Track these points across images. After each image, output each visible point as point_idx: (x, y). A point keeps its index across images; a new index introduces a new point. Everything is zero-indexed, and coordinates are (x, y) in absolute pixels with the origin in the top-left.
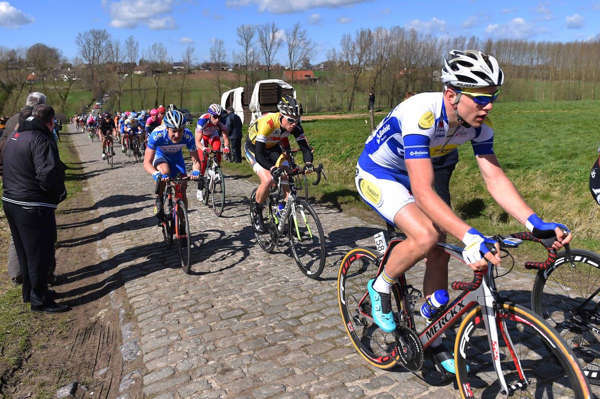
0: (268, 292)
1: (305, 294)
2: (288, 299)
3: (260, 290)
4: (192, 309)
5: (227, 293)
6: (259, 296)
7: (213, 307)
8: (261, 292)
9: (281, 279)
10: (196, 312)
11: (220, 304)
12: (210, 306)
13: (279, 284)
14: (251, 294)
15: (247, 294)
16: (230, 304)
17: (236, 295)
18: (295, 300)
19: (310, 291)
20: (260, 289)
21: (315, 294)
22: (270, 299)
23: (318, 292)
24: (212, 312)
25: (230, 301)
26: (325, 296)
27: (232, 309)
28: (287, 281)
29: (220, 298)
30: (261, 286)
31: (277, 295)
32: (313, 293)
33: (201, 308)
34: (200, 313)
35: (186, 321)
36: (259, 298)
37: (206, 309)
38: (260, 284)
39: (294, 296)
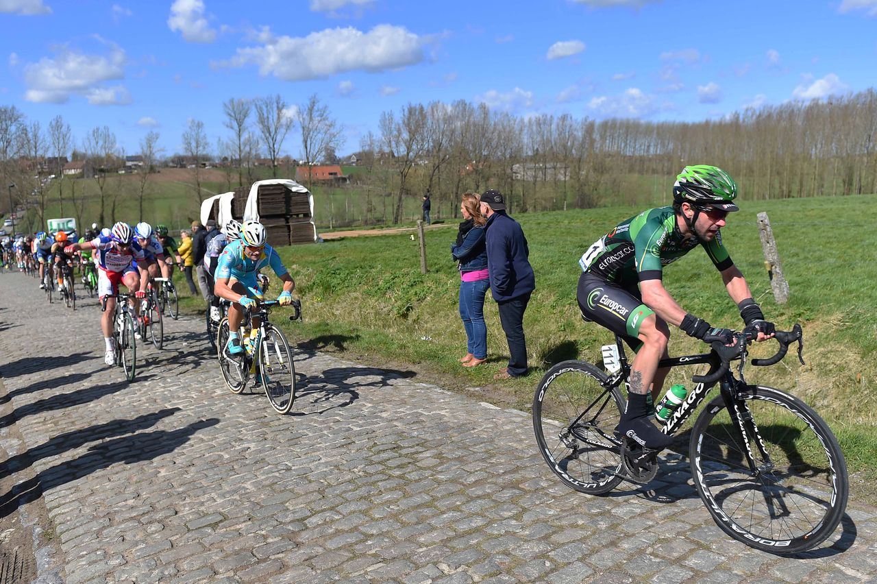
0: (260, 487)
1: (314, 486)
2: (290, 495)
3: (248, 485)
4: (144, 519)
5: (199, 492)
6: (247, 494)
7: (176, 513)
8: (249, 487)
9: (280, 467)
10: (150, 523)
11: (187, 509)
12: (172, 512)
13: (277, 474)
14: (235, 491)
15: (228, 492)
16: (202, 508)
17: (213, 494)
18: (298, 496)
19: (322, 481)
20: (249, 483)
21: (329, 485)
22: (263, 497)
23: (333, 483)
24: (175, 521)
25: (202, 504)
26: (343, 487)
27: (206, 515)
28: (288, 469)
29: (188, 500)
30: (249, 479)
31: (274, 490)
32: (326, 483)
33: (159, 516)
34: (157, 524)
35: (134, 536)
36: (247, 495)
37: (166, 517)
38: (248, 477)
39: (298, 490)
